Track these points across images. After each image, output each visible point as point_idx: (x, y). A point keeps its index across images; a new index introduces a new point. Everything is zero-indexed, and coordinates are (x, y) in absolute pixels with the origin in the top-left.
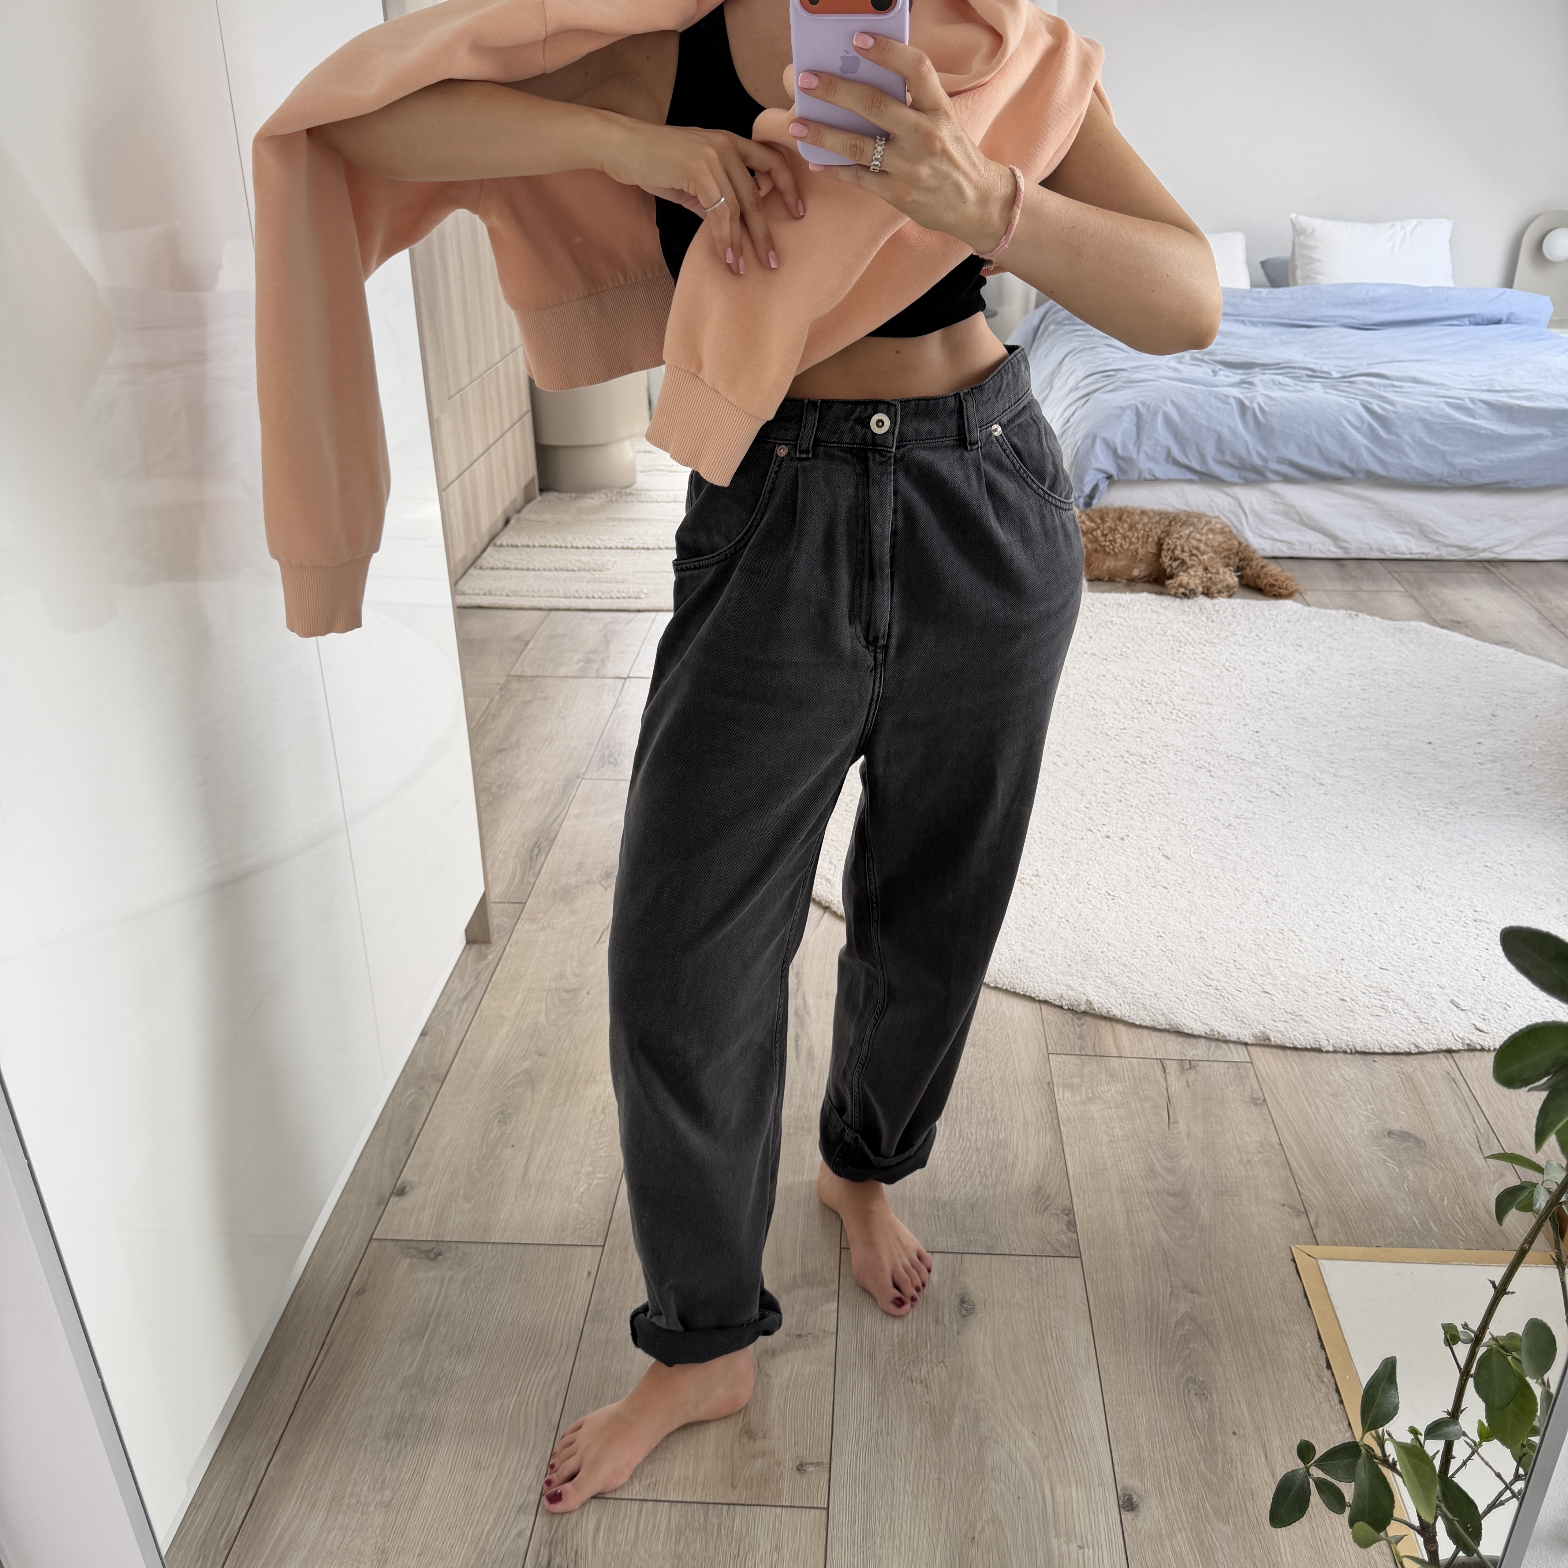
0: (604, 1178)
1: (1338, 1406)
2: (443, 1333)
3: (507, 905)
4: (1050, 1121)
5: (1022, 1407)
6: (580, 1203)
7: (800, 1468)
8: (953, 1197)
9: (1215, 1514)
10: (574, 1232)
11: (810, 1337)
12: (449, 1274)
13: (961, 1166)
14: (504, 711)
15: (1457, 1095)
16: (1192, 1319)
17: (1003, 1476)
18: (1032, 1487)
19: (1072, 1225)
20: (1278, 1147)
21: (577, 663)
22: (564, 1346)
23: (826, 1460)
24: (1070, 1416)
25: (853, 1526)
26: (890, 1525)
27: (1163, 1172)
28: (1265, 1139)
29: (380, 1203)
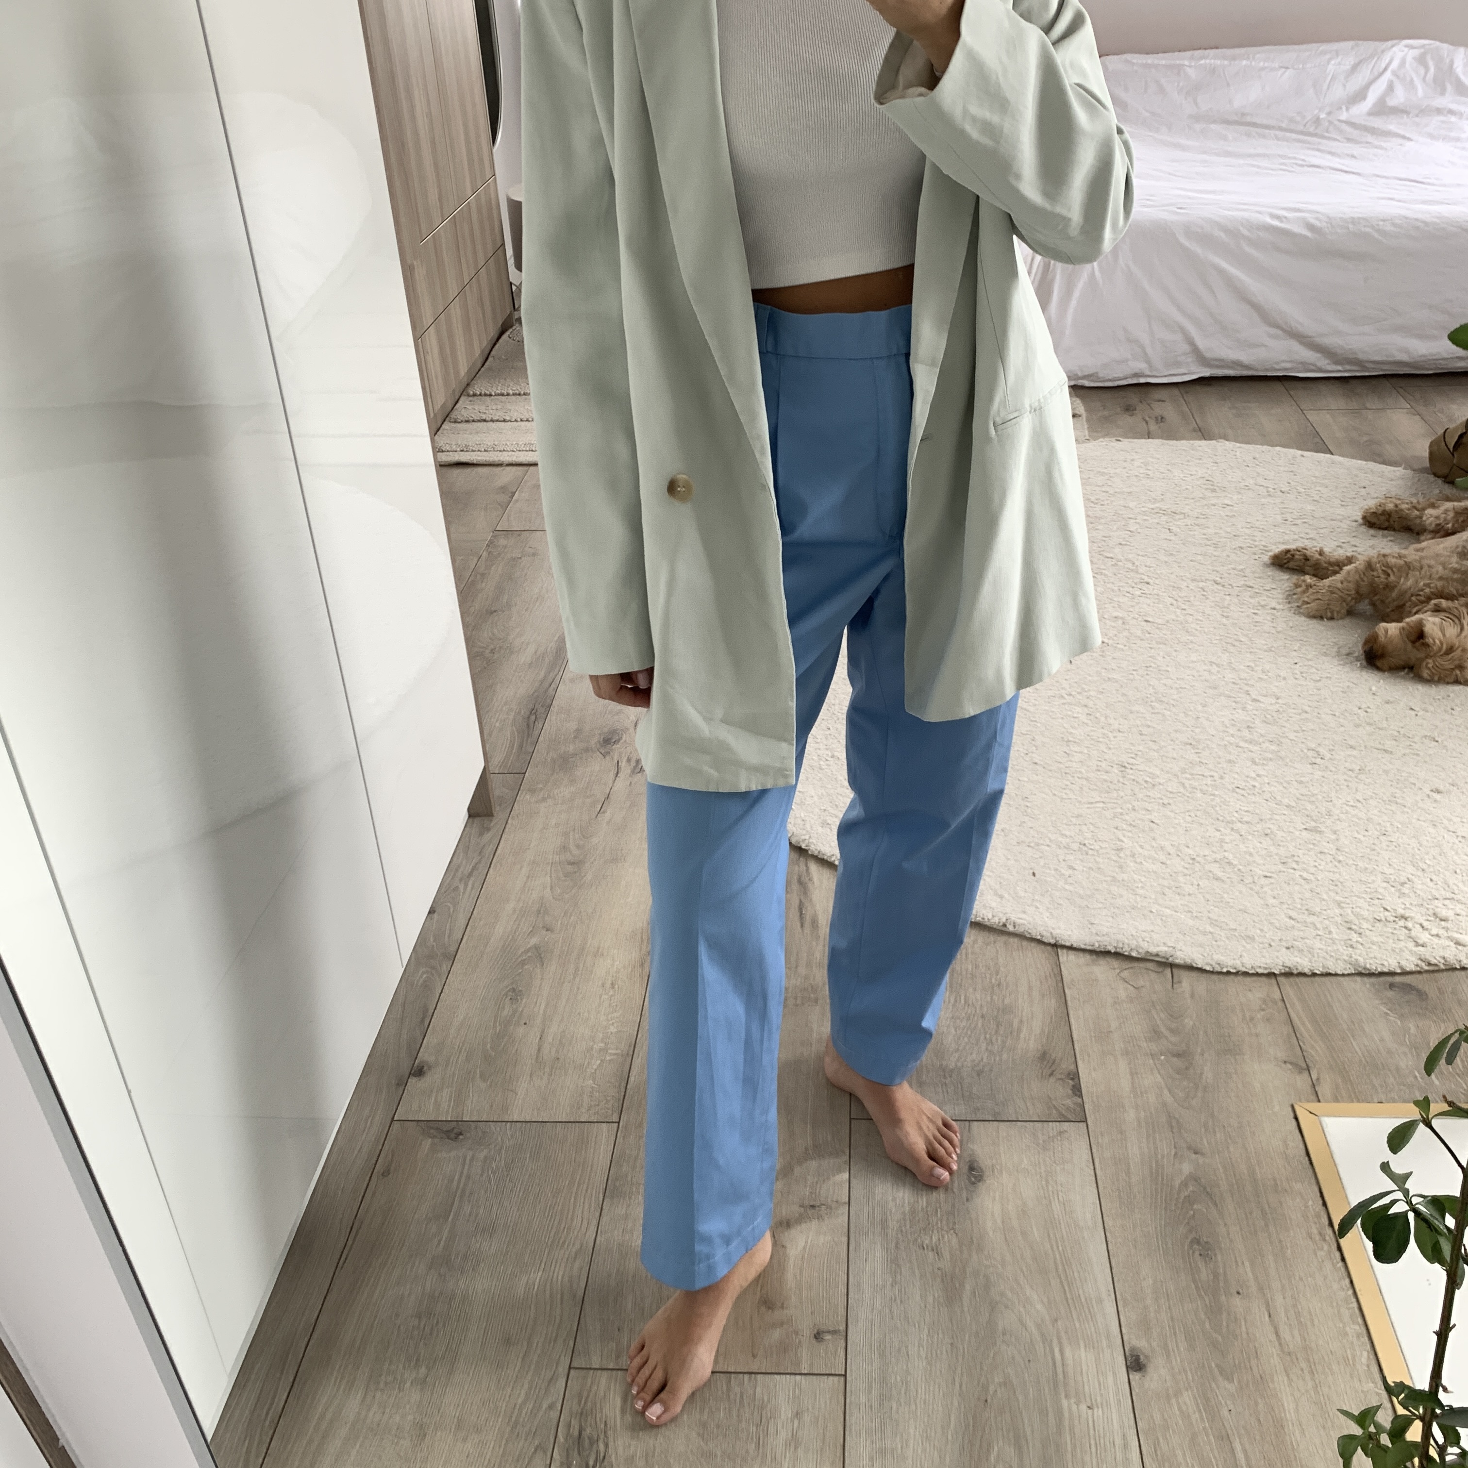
0: (616, 1054)
1: (1340, 1264)
2: (468, 1213)
3: (507, 776)
4: (1054, 984)
5: (1031, 1271)
6: (594, 1080)
7: (818, 1336)
8: (959, 1064)
9: (1221, 1373)
10: (589, 1109)
11: (823, 1209)
12: (471, 1153)
13: (967, 1033)
14: (493, 569)
16: (1196, 1181)
17: (1013, 1339)
18: (1042, 1349)
19: (1077, 1090)
20: (1280, 1004)
22: (585, 1223)
23: (842, 1327)
24: (1077, 1278)
25: (870, 1392)
26: (906, 1390)
27: (1167, 1033)
28: (1268, 996)
29: (399, 1084)
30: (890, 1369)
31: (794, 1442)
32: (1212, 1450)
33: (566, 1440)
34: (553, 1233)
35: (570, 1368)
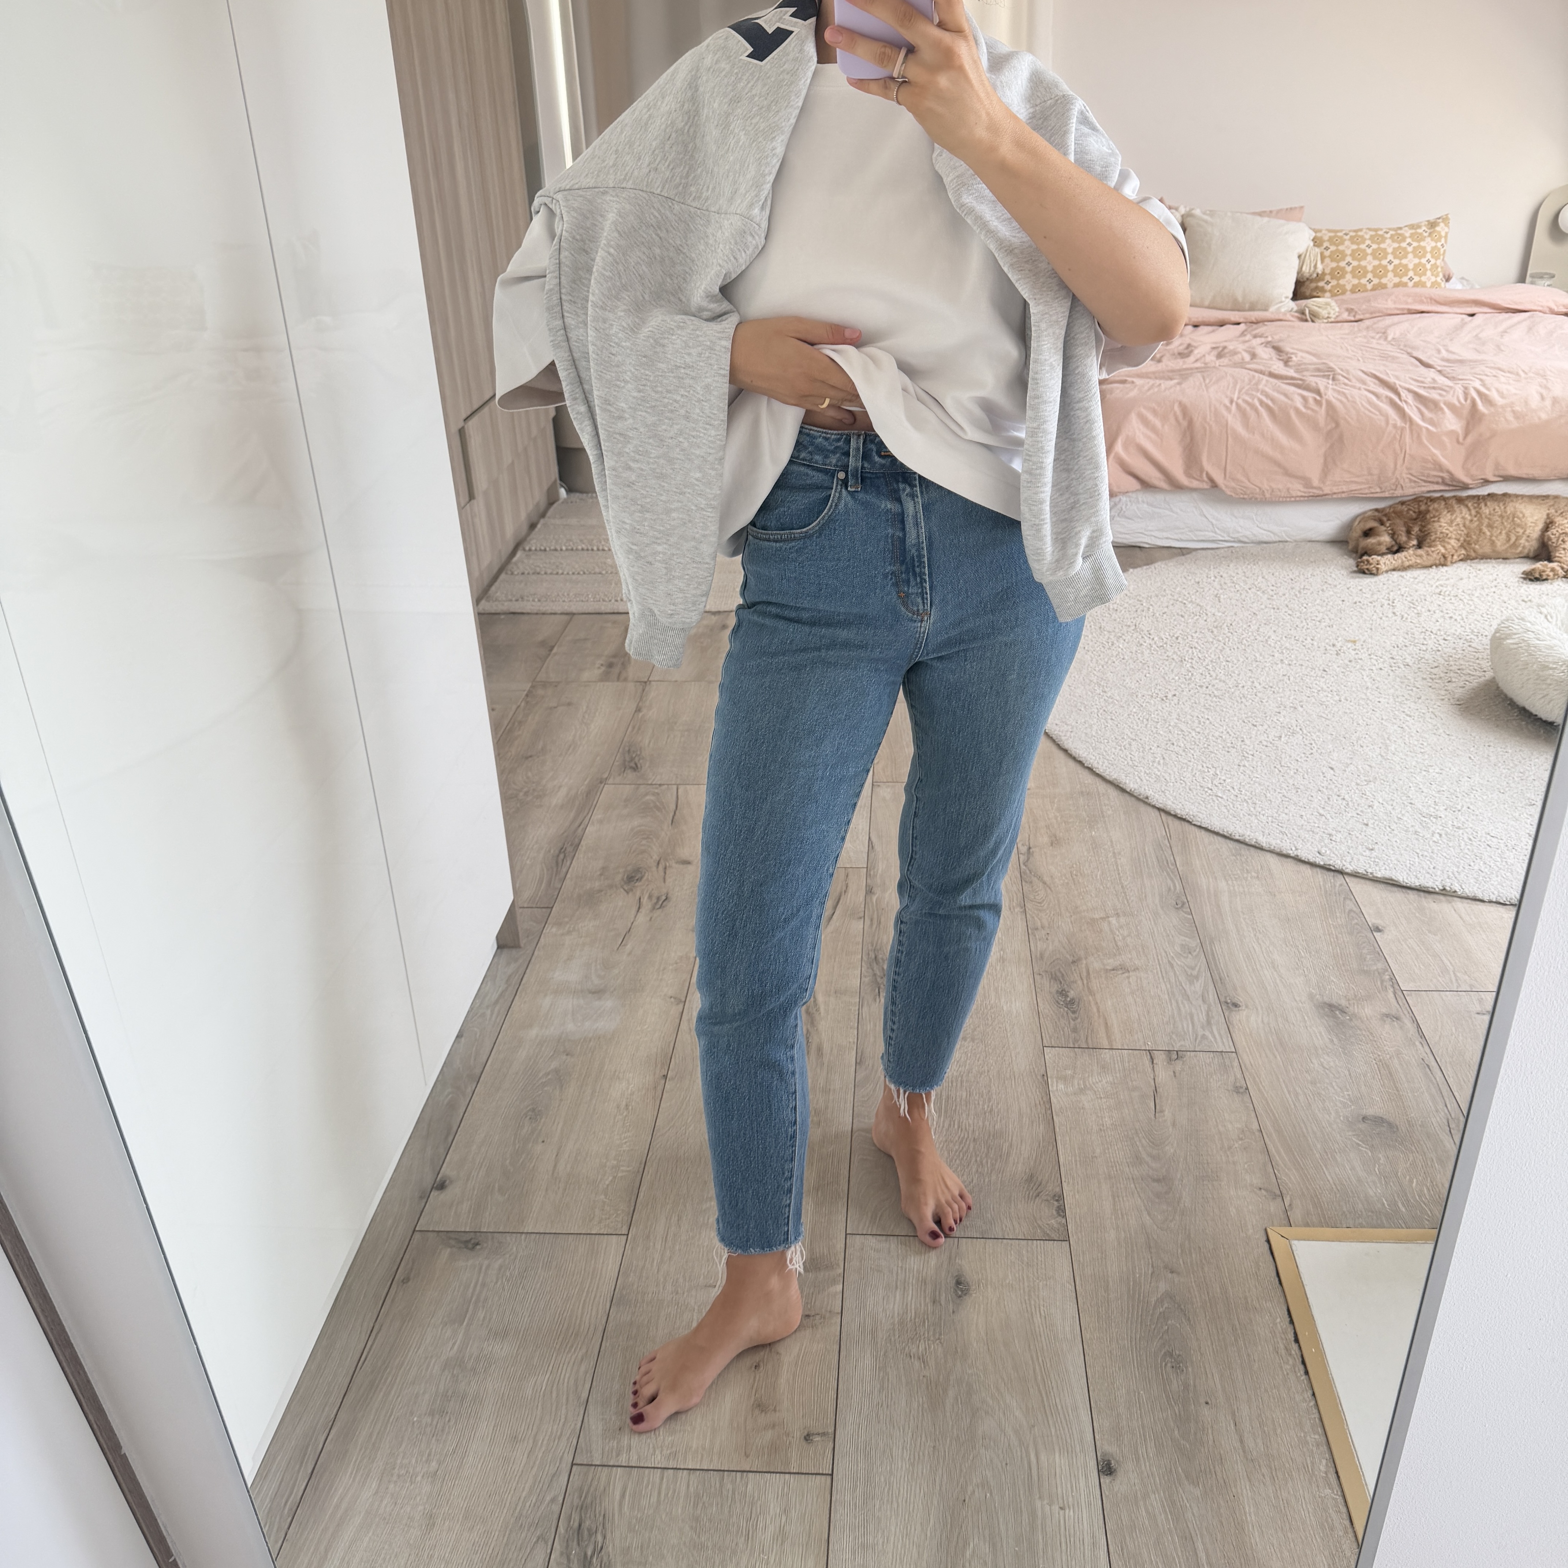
0: (627, 1171)
1: (1304, 1377)
2: (482, 1318)
3: (535, 910)
4: (1043, 1111)
5: (1011, 1380)
6: (606, 1195)
7: (808, 1438)
9: (1187, 1477)
10: (600, 1222)
11: (818, 1317)
12: (486, 1262)
13: (959, 1156)
14: (530, 717)
15: (1431, 1081)
16: (1171, 1298)
17: (992, 1443)
18: (1019, 1453)
19: (1061, 1211)
20: (1257, 1134)
21: (599, 668)
22: (592, 1328)
23: (831, 1430)
24: (1054, 1386)
25: (854, 1490)
26: (889, 1489)
27: (1148, 1159)
28: (1246, 1126)
29: (421, 1198)
30: (875, 1470)
31: (781, 1536)
32: (1175, 1549)
33: (567, 1531)
34: (560, 1339)
35: (572, 1465)
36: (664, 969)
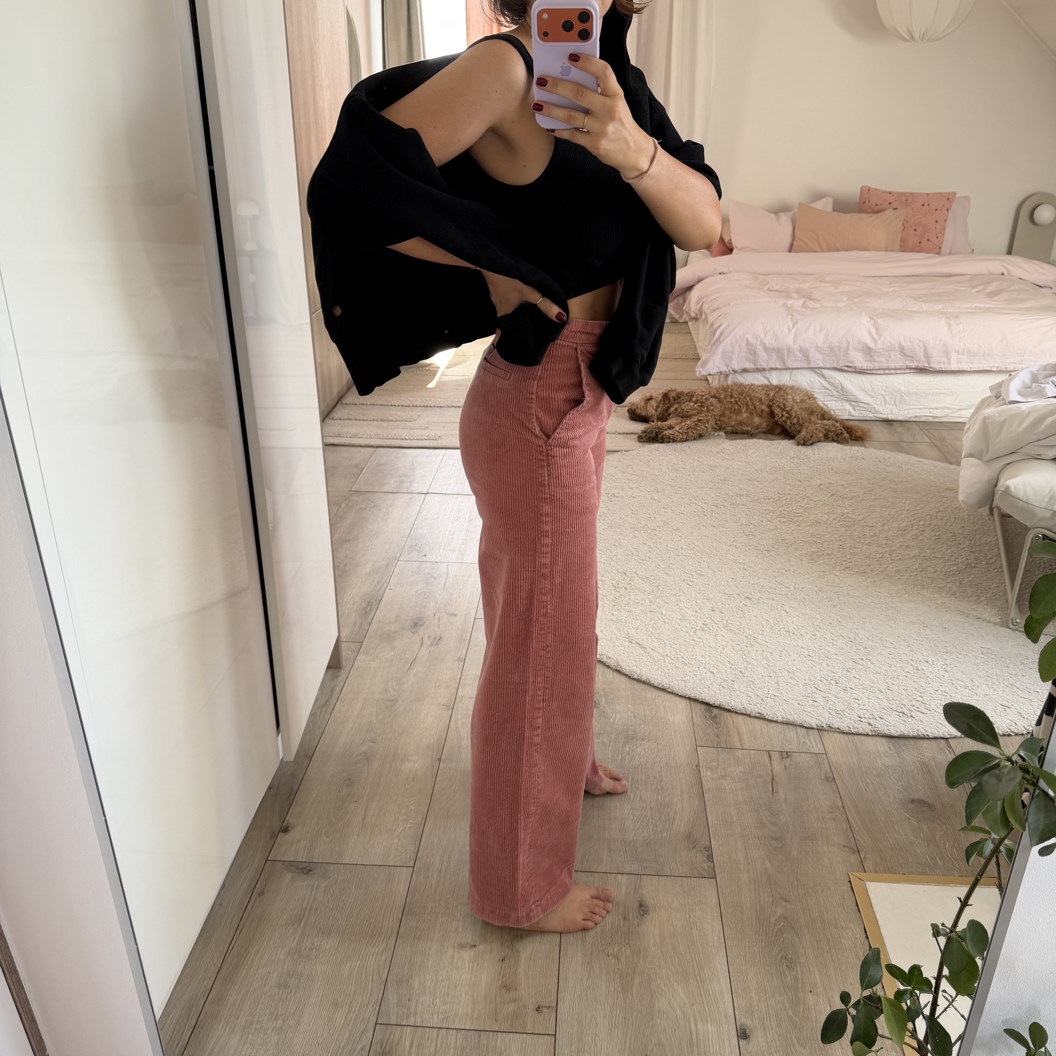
0: (414, 823)
2: (313, 921)
3: (351, 643)
4: (697, 790)
5: (678, 973)
6: (399, 839)
7: (538, 1009)
8: (635, 838)
9: (798, 1042)
10: (395, 858)
12: (316, 884)
13: (640, 819)
14: (348, 514)
16: (785, 919)
17: (665, 1016)
18: (683, 1023)
19: (710, 858)
20: (842, 809)
21: (394, 483)
22: (390, 930)
23: (554, 1005)
24: (707, 978)
25: (571, 1046)
26: (595, 1046)
27: (768, 824)
28: (834, 804)
29: (272, 837)
30: (585, 1032)
34: (368, 937)
35: (376, 1024)
36: (438, 686)
